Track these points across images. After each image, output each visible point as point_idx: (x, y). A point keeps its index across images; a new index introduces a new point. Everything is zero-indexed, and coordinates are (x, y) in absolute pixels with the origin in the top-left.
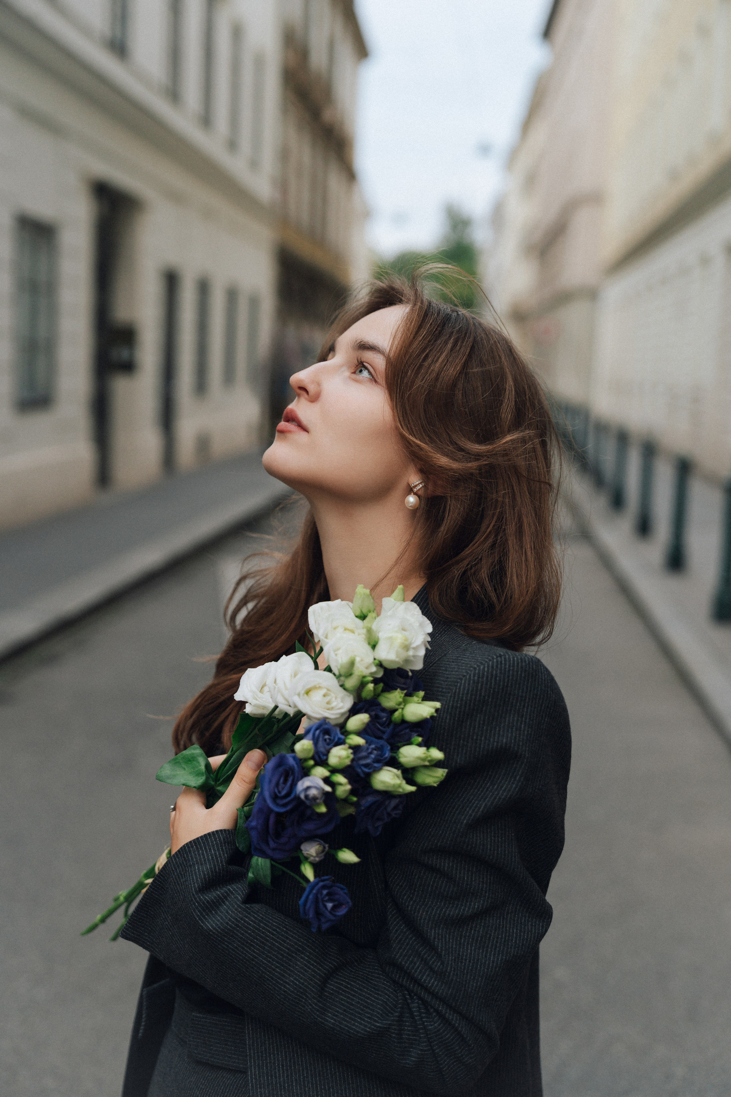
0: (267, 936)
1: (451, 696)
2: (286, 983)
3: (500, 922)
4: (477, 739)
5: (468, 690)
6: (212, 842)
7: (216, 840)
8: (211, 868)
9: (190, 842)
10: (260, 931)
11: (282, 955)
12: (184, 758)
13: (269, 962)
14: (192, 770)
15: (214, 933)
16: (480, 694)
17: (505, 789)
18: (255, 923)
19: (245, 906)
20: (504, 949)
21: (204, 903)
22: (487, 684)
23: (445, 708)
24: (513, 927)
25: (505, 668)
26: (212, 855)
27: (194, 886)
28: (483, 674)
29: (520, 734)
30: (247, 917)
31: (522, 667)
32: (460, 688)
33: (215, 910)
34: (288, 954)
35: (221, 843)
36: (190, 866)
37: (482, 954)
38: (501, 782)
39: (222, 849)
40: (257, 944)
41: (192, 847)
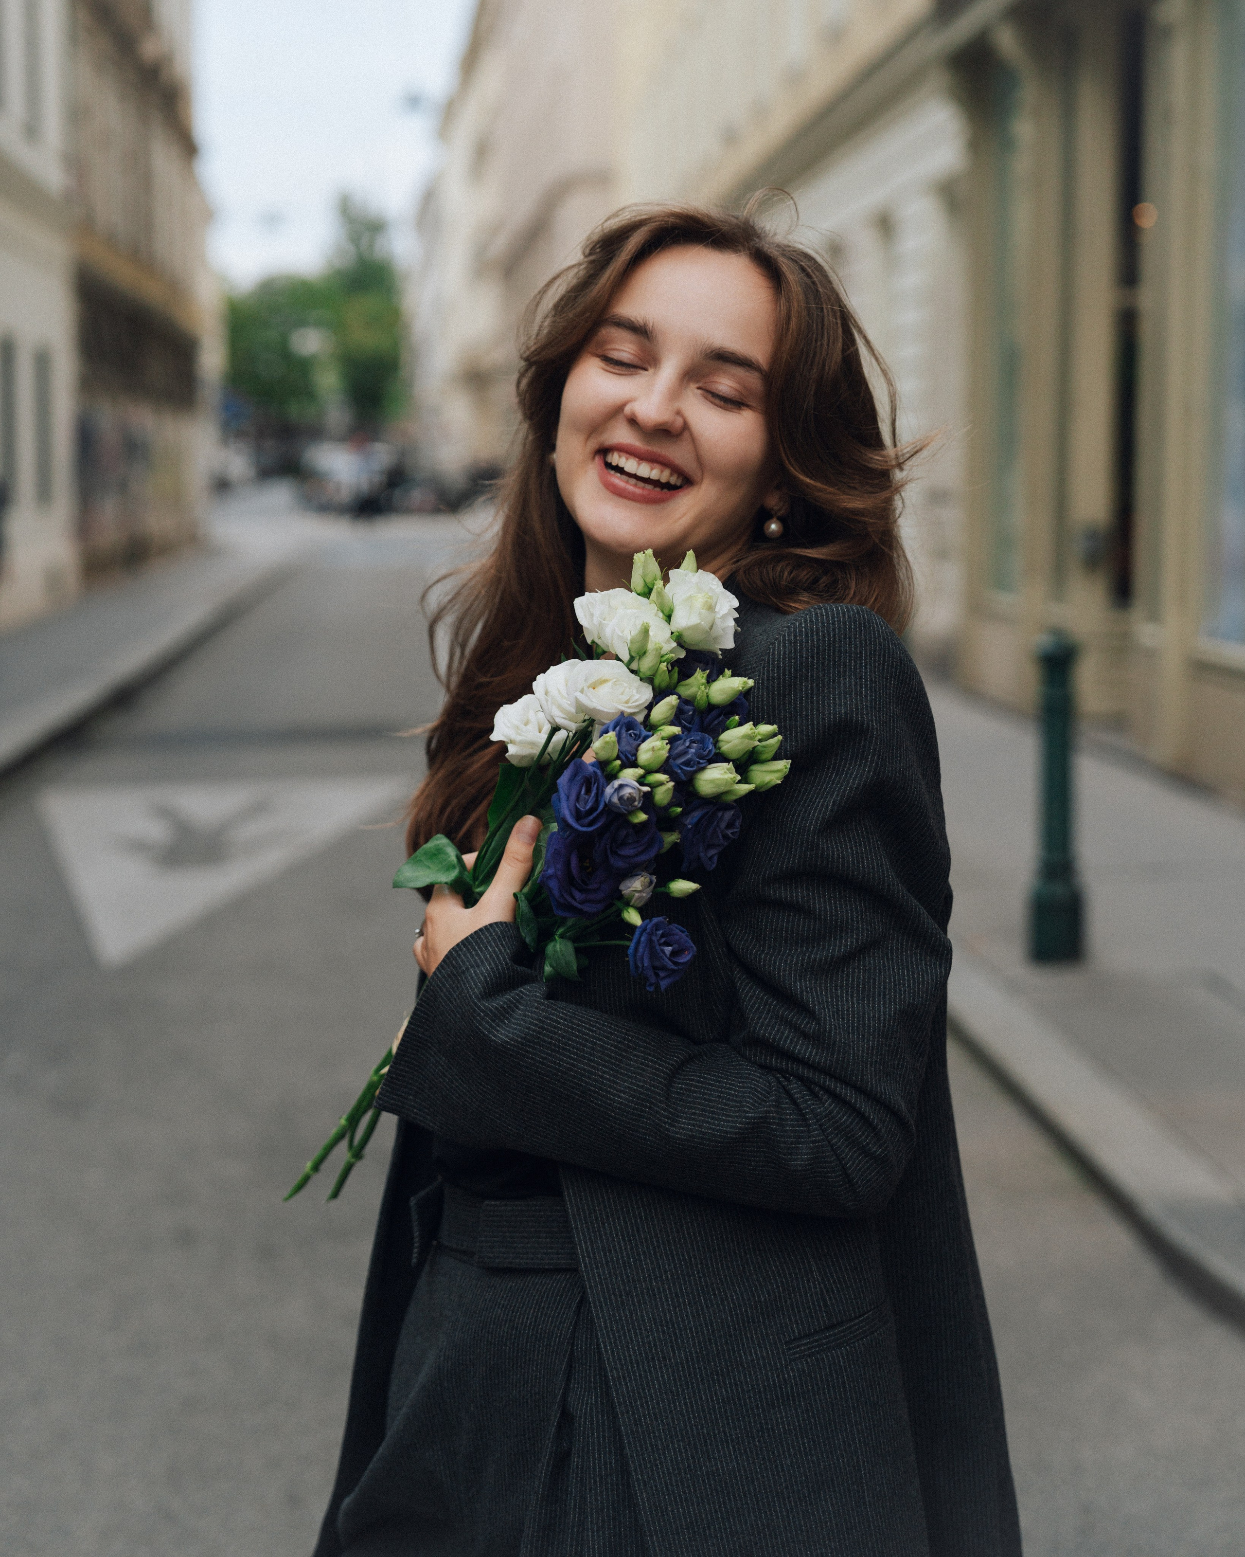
0: (584, 1034)
1: (764, 668)
2: (621, 1091)
3: (884, 963)
4: (807, 715)
5: (785, 653)
6: (486, 938)
7: (491, 935)
8: (492, 968)
9: (458, 945)
10: (573, 1028)
11: (608, 1055)
12: (425, 854)
13: (593, 1067)
14: (440, 866)
15: (511, 1045)
16: (801, 657)
17: (856, 776)
18: (565, 1020)
19: (549, 1002)
20: (895, 996)
21: (491, 1011)
22: (807, 642)
23: (758, 683)
24: (903, 969)
25: (828, 621)
26: (490, 953)
27: (473, 993)
28: (801, 631)
29: (861, 701)
30: (553, 1014)
31: (849, 617)
32: (773, 654)
33: (507, 1019)
34: (616, 1053)
35: (499, 937)
36: (463, 972)
37: (869, 1006)
38: (849, 768)
39: (502, 945)
40: (574, 1047)
41: (461, 950)
